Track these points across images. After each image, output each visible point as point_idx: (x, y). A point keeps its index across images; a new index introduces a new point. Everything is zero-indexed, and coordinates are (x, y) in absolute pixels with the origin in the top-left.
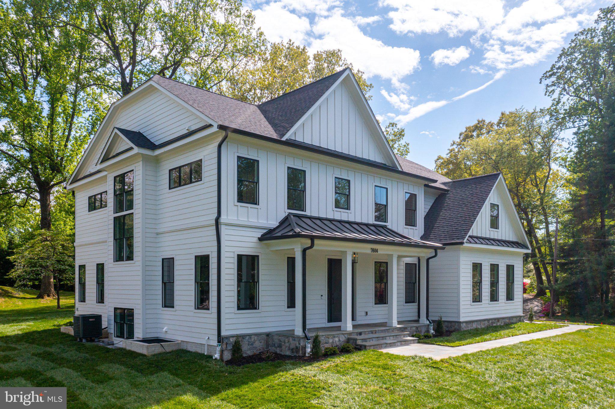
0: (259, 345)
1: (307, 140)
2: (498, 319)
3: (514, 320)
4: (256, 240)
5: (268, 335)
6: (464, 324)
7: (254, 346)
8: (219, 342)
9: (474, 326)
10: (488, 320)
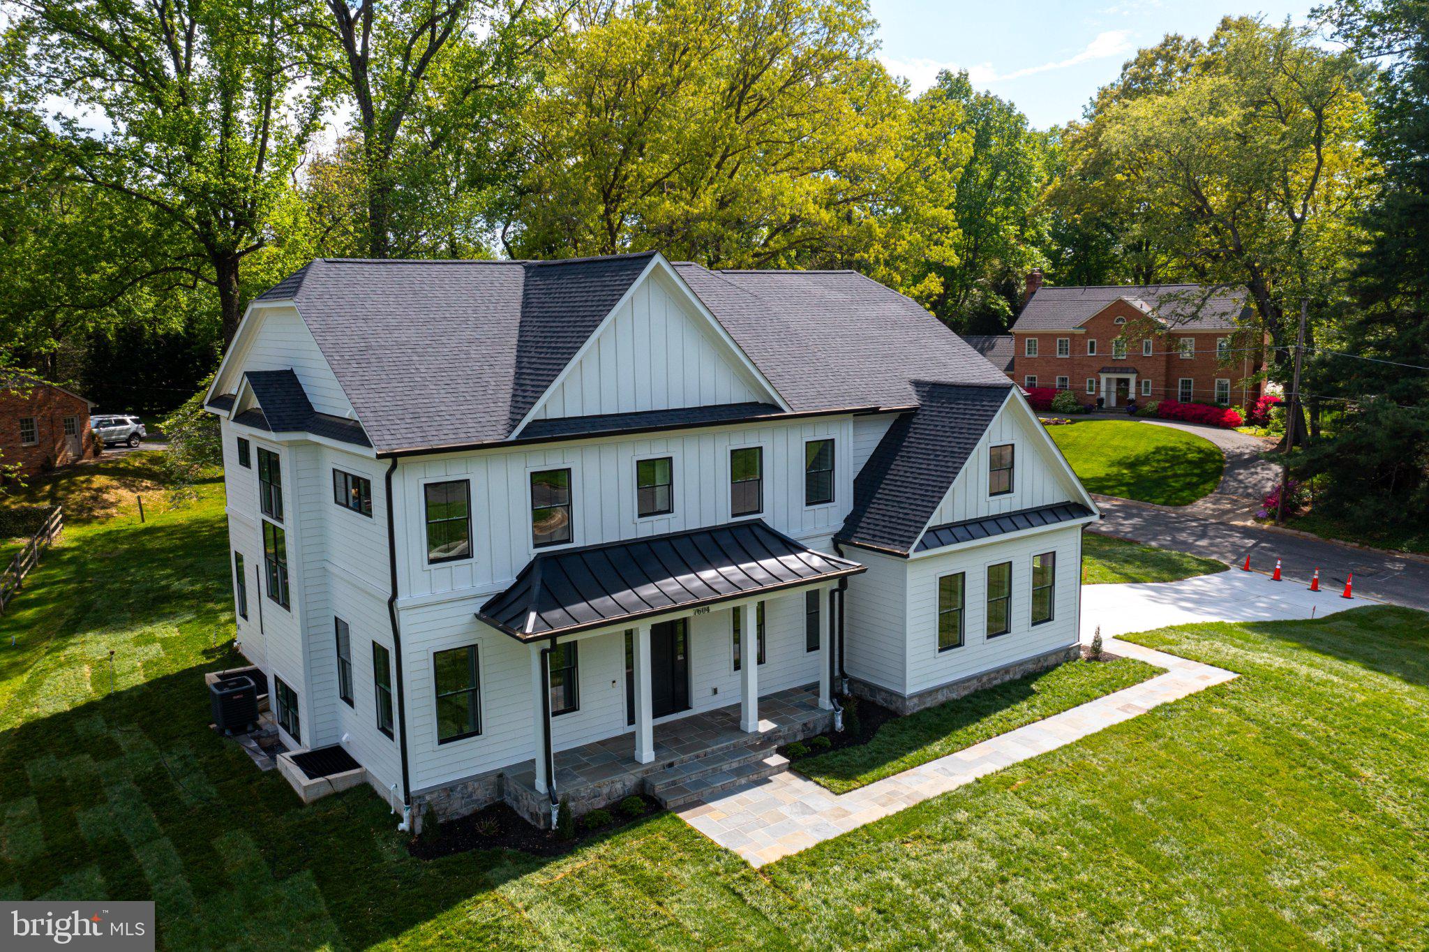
0: (483, 795)
1: (573, 411)
2: (1006, 670)
3: (1052, 661)
4: (469, 617)
5: (500, 775)
6: (916, 700)
7: (474, 798)
8: (407, 802)
9: (941, 698)
10: (978, 677)
